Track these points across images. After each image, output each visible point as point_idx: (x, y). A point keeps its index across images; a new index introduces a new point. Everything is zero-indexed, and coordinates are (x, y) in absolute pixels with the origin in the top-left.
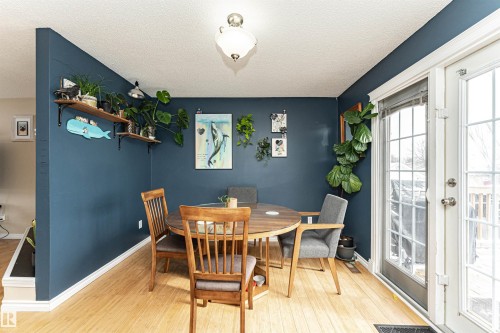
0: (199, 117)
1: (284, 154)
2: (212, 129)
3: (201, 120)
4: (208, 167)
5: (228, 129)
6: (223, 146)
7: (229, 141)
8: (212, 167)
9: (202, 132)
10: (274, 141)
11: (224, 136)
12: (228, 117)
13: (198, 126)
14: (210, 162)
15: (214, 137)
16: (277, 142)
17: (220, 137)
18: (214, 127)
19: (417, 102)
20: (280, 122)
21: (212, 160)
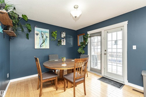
0: (36, 29)
1: (65, 44)
2: (42, 34)
3: (37, 30)
4: (40, 48)
5: (48, 35)
6: (46, 40)
7: (48, 39)
8: (42, 48)
9: (37, 34)
10: (62, 40)
11: (46, 37)
12: (48, 31)
13: (36, 32)
14: (41, 46)
15: (42, 37)
16: (63, 41)
17: (45, 37)
18: (43, 33)
19: (99, 36)
20: (63, 35)
21: (42, 45)
